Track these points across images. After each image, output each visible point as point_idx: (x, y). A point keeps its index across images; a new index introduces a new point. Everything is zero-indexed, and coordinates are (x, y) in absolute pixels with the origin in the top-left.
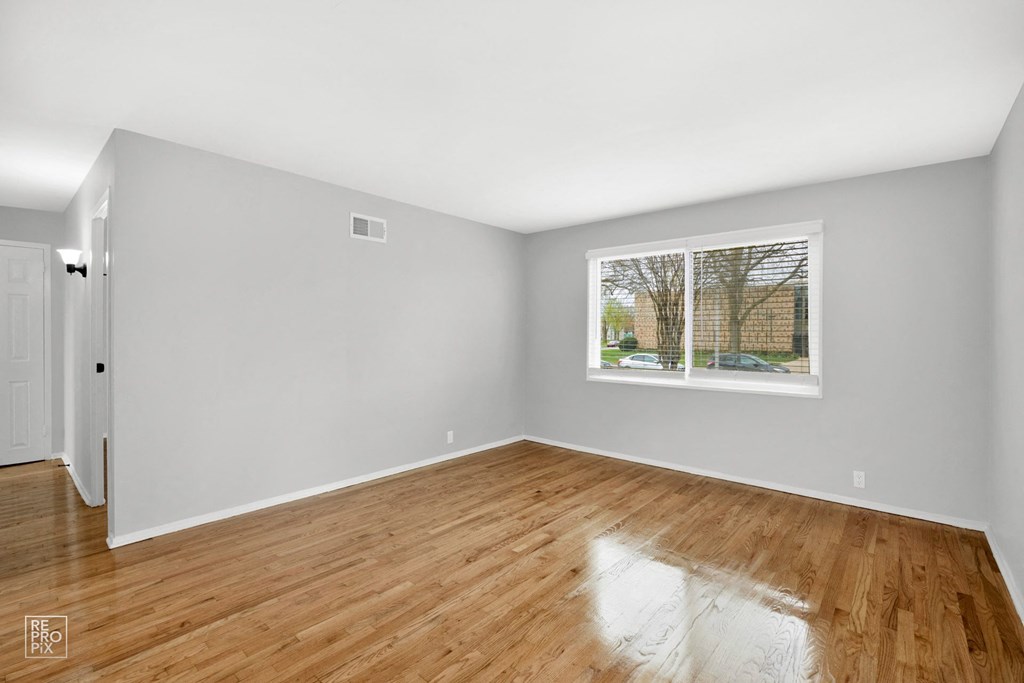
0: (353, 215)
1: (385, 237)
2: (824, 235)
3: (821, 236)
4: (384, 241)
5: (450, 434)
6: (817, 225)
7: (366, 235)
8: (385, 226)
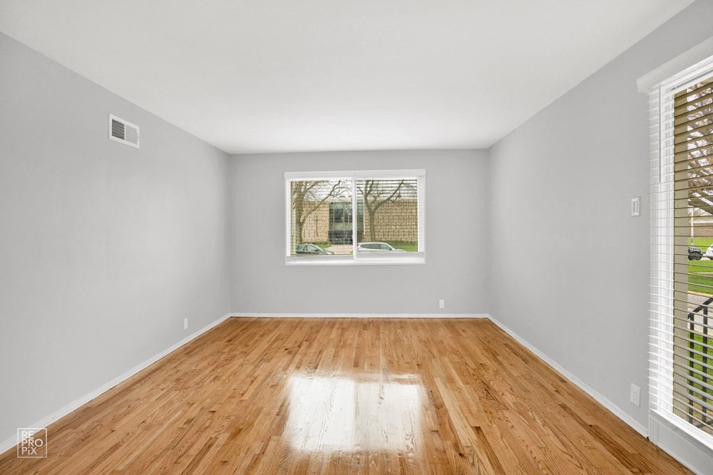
0: (112, 117)
1: (138, 142)
2: (426, 178)
3: (424, 178)
4: (137, 146)
5: (186, 320)
6: (423, 172)
7: (123, 138)
8: (138, 132)
